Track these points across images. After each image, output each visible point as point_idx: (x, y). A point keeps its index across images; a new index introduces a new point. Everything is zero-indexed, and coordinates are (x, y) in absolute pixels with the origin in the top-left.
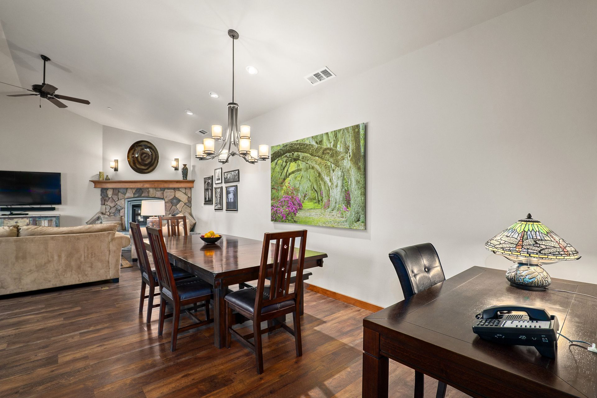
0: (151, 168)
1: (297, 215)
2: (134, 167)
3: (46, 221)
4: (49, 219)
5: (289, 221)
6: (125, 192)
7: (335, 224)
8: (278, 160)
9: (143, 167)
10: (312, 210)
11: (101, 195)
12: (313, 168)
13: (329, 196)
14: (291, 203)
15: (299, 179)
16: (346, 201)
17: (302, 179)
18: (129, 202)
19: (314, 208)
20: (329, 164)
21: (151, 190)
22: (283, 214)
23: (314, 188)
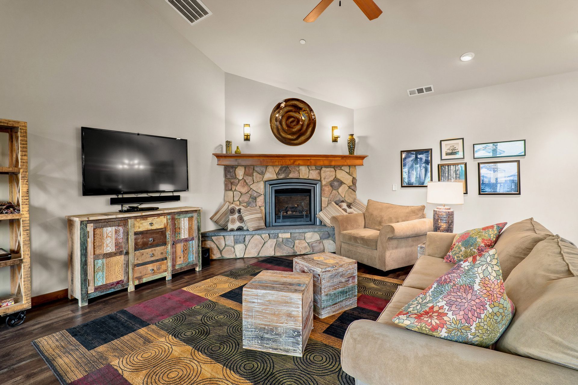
0: (303, 138)
2: (278, 135)
6: (264, 172)
9: (290, 137)
18: (271, 186)
21: (302, 169)
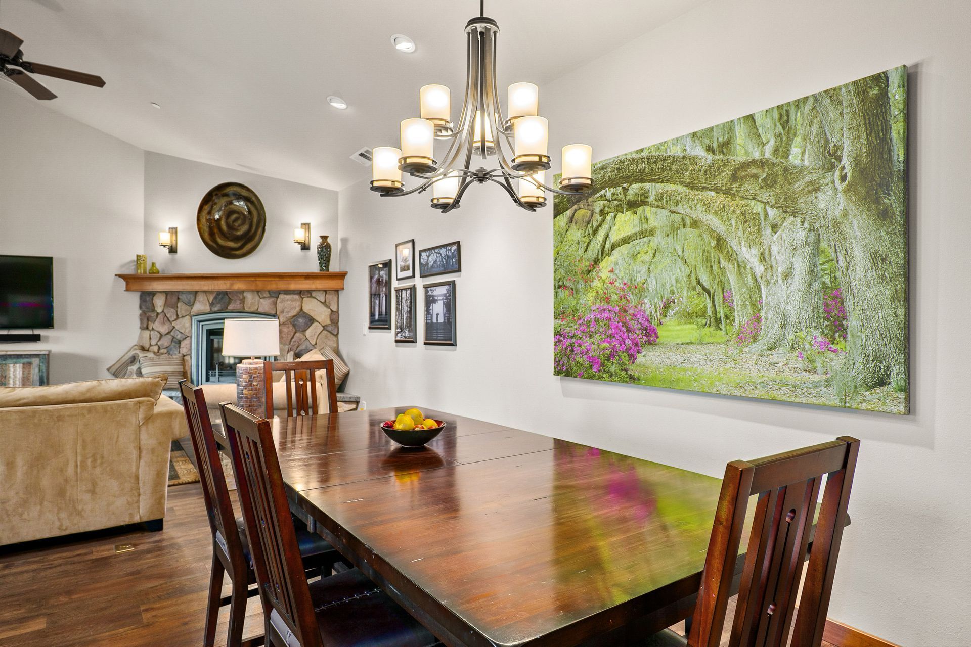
0: (249, 246)
1: (640, 359)
2: (212, 243)
3: (18, 365)
4: (25, 360)
5: (611, 376)
6: (192, 300)
7: (780, 389)
8: (576, 211)
9: (231, 244)
10: (691, 346)
11: (141, 308)
12: (695, 224)
13: (756, 306)
14: (617, 327)
15: (648, 257)
16: (826, 319)
17: (657, 258)
18: (201, 324)
19: (698, 341)
20: (758, 208)
21: (249, 296)
22: (593, 357)
23: (699, 283)
